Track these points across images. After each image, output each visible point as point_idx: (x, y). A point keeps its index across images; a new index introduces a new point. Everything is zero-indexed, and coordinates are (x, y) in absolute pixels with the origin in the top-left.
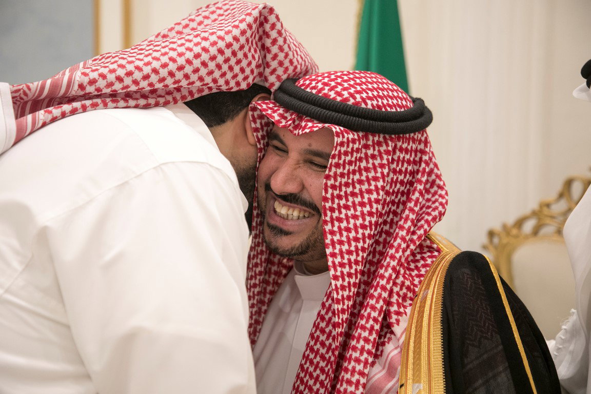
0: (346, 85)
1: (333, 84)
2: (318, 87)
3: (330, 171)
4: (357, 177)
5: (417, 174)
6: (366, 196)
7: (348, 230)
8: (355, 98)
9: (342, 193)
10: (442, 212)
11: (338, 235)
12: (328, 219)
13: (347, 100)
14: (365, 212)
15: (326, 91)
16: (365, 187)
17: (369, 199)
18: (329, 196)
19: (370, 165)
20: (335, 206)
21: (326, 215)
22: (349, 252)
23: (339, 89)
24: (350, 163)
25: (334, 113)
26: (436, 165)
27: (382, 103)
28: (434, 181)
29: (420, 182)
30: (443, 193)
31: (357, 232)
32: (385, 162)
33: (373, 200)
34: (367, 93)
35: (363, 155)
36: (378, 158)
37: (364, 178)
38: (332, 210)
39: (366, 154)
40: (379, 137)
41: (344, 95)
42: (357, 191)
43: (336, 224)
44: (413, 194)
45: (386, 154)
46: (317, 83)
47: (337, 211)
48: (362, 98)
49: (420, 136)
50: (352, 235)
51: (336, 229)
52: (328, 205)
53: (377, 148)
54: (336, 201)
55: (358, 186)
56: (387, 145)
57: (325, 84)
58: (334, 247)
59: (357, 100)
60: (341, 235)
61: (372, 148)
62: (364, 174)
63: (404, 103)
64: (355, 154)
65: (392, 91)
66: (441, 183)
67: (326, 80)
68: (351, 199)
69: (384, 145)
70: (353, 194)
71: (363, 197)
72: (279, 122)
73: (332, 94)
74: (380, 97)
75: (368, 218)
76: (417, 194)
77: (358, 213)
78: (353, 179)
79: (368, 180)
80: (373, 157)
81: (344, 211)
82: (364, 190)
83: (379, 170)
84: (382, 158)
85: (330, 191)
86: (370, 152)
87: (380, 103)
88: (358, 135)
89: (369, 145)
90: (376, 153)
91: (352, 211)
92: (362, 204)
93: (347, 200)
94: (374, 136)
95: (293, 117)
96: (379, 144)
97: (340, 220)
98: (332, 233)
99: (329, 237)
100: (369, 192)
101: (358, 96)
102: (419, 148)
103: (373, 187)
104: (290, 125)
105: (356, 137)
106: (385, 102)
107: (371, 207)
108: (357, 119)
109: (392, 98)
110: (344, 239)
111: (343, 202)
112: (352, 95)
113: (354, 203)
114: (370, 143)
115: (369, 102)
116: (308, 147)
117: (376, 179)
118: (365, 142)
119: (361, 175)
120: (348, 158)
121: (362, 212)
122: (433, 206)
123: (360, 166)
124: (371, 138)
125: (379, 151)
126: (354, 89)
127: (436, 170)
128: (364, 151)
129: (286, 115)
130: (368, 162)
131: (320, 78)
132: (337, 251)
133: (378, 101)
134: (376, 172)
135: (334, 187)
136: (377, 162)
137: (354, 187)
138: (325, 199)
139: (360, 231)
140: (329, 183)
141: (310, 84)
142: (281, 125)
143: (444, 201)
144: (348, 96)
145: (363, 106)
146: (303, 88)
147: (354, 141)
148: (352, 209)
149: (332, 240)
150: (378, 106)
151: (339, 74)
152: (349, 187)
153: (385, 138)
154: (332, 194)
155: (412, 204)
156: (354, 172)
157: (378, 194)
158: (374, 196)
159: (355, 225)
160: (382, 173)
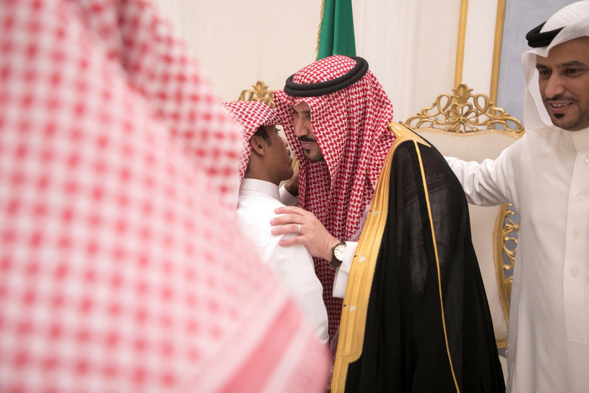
0: (312, 73)
1: (305, 75)
2: (299, 78)
3: (313, 119)
4: (329, 117)
6: (336, 125)
7: (332, 144)
9: (323, 127)
12: (320, 142)
13: (313, 81)
14: (338, 133)
15: (303, 80)
16: (335, 120)
17: (338, 126)
18: (316, 131)
19: (334, 109)
20: (322, 135)
21: (319, 140)
22: (335, 155)
27: (333, 75)
31: (336, 144)
32: (342, 105)
33: (340, 126)
34: (323, 73)
35: (329, 106)
36: (338, 104)
38: (321, 137)
39: (331, 104)
40: (336, 93)
41: (311, 79)
43: (325, 143)
47: (323, 137)
48: (321, 77)
50: (335, 146)
51: (326, 145)
52: (318, 135)
53: (335, 99)
54: (321, 132)
55: (331, 121)
56: (341, 96)
57: (302, 76)
58: (328, 155)
59: (318, 79)
60: (329, 148)
62: (333, 114)
64: (324, 107)
68: (329, 129)
69: (339, 96)
70: (330, 126)
71: (334, 126)
75: (340, 136)
77: (335, 135)
78: (327, 119)
79: (335, 116)
80: (335, 104)
81: (327, 136)
82: (334, 122)
83: (340, 110)
84: (340, 103)
85: (316, 128)
86: (333, 102)
87: (332, 76)
88: (322, 98)
90: (336, 102)
92: (335, 129)
93: (327, 130)
95: (292, 98)
96: (336, 97)
97: (326, 141)
98: (325, 148)
99: (324, 150)
100: (337, 122)
101: (318, 77)
103: (338, 120)
106: (335, 73)
107: (340, 129)
110: (331, 149)
112: (315, 78)
114: (331, 98)
115: (325, 78)
117: (339, 115)
118: (328, 99)
119: (331, 115)
120: (321, 111)
121: (336, 134)
123: (329, 111)
124: (331, 96)
126: (316, 74)
128: (329, 103)
129: (289, 97)
130: (333, 108)
131: (300, 73)
132: (329, 156)
133: (330, 75)
134: (338, 111)
136: (338, 106)
137: (329, 122)
138: (315, 133)
139: (338, 143)
140: (314, 125)
145: (322, 81)
147: (320, 101)
149: (326, 152)
150: (331, 78)
152: (326, 123)
153: (339, 93)
154: (318, 130)
156: (327, 115)
157: (342, 122)
158: (340, 124)
159: (335, 141)
160: (342, 111)
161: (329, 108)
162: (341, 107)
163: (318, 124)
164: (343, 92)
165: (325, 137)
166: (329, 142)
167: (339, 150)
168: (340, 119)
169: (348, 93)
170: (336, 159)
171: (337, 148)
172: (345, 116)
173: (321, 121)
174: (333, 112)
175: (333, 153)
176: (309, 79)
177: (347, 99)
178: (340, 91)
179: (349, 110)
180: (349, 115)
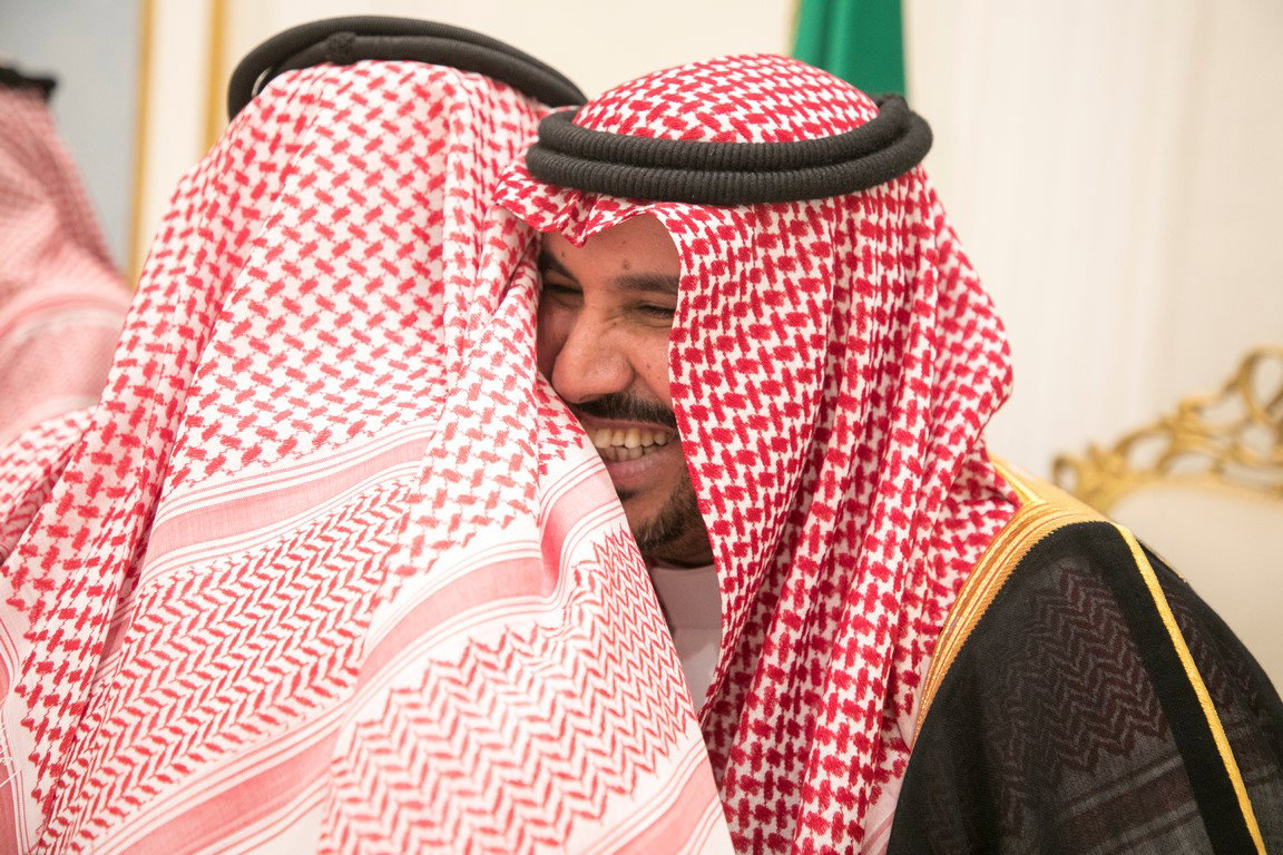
0: (690, 97)
1: (656, 101)
2: (621, 116)
3: (683, 318)
4: (749, 320)
5: (915, 290)
7: (746, 458)
8: (715, 125)
9: (718, 368)
10: (1001, 378)
11: (725, 473)
12: (694, 437)
13: (696, 133)
14: (780, 407)
15: (641, 124)
16: (772, 343)
17: (786, 373)
18: (685, 380)
19: (780, 287)
20: (706, 402)
21: (687, 430)
22: (753, 515)
23: (673, 110)
24: (729, 289)
25: (668, 172)
26: (963, 259)
27: (792, 124)
28: (963, 300)
29: (922, 308)
30: (991, 324)
32: (816, 274)
33: (794, 373)
34: (748, 107)
35: (760, 264)
36: (798, 265)
37: (766, 321)
38: (700, 413)
39: (767, 260)
40: (796, 211)
41: (686, 124)
42: (753, 355)
43: (717, 447)
44: (914, 344)
45: (816, 254)
46: (618, 108)
47: (712, 416)
48: (735, 122)
49: (904, 190)
51: (717, 460)
52: (687, 403)
53: (792, 240)
54: (706, 389)
55: (753, 343)
56: (818, 231)
57: (638, 106)
58: (721, 509)
59: (723, 129)
60: (733, 474)
61: (780, 244)
62: (767, 310)
63: (852, 113)
64: (739, 266)
65: (816, 90)
66: (983, 301)
67: (639, 96)
68: (741, 378)
69: (810, 231)
70: (746, 366)
71: (769, 370)
72: (537, 218)
73: (658, 128)
74: (782, 110)
75: (786, 422)
76: (923, 343)
77: (765, 412)
78: (739, 328)
79: (777, 324)
80: (786, 264)
81: (728, 412)
82: (770, 351)
83: (803, 296)
84: (807, 265)
85: (686, 366)
86: (777, 253)
87: (786, 126)
88: (735, 217)
89: (773, 236)
90: (792, 253)
91: (750, 410)
93: (733, 383)
94: (781, 210)
95: (571, 202)
96: (798, 228)
97: (723, 436)
98: (712, 471)
99: (706, 482)
100: (783, 354)
101: (723, 119)
102: (909, 223)
104: (565, 224)
105: (729, 221)
106: (799, 120)
107: (791, 391)
108: (731, 175)
109: (815, 107)
110: (741, 482)
111: (722, 390)
112: (707, 120)
113: (750, 386)
115: (755, 129)
116: (624, 272)
117: (796, 320)
118: (759, 229)
119: (758, 313)
120: (724, 279)
121: (773, 409)
122: (974, 365)
123: (754, 293)
124: (774, 217)
125: (799, 247)
126: (712, 104)
127: (964, 272)
128: (760, 252)
129: (553, 200)
130: (772, 279)
131: (625, 94)
132: (728, 517)
133: (778, 121)
134: (795, 302)
135: (693, 356)
136: (796, 276)
137: (745, 348)
138: (679, 390)
139: (774, 456)
140: (682, 347)
141: (603, 113)
142: (542, 225)
143: (997, 347)
144: (698, 123)
146: (587, 126)
147: (726, 233)
148: (748, 403)
149: (714, 490)
150: (781, 134)
151: (671, 75)
152: (731, 349)
153: (810, 211)
154: (693, 375)
155: (915, 372)
156: (740, 310)
157: (805, 357)
158: (796, 364)
159: (761, 443)
160: (811, 304)
161: (755, 275)
162: (809, 285)
163: (700, 345)
164: (827, 214)
165: (721, 417)
166: (735, 446)
167: (773, 492)
168: (799, 338)
169: (851, 223)
170: (754, 533)
171: (766, 480)
172: (823, 332)
173: (715, 334)
174: (772, 298)
175: (745, 504)
176: (674, 123)
177: (843, 250)
178: (816, 205)
179: (843, 307)
180: (839, 332)
